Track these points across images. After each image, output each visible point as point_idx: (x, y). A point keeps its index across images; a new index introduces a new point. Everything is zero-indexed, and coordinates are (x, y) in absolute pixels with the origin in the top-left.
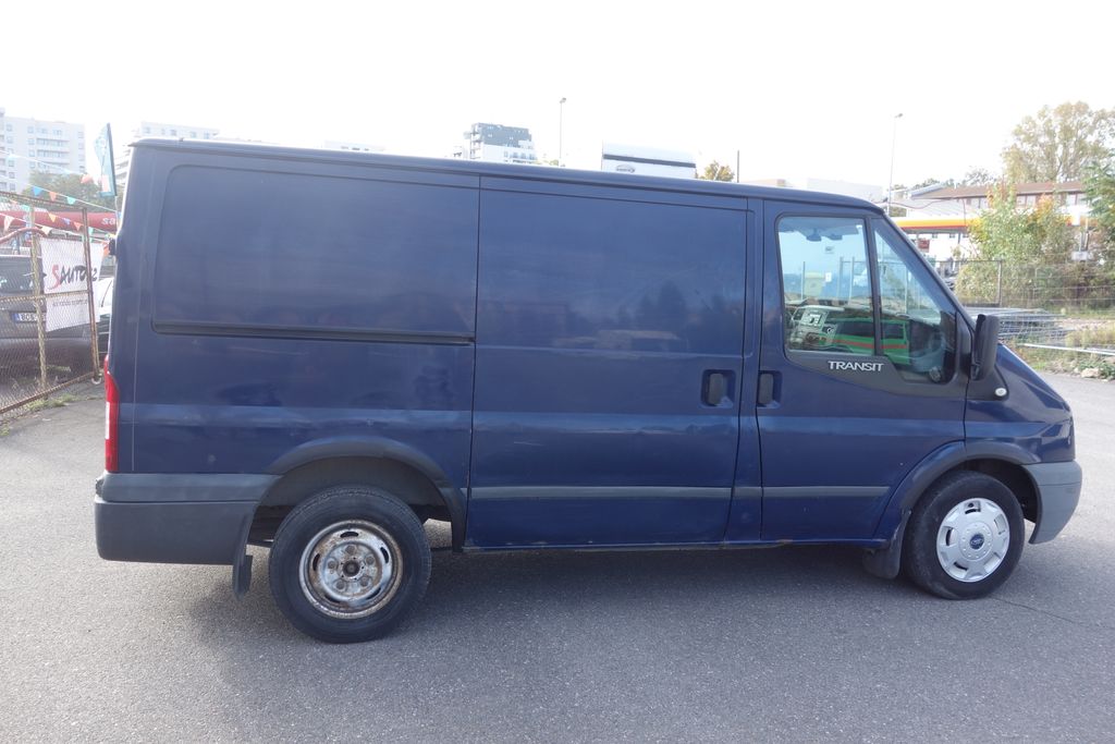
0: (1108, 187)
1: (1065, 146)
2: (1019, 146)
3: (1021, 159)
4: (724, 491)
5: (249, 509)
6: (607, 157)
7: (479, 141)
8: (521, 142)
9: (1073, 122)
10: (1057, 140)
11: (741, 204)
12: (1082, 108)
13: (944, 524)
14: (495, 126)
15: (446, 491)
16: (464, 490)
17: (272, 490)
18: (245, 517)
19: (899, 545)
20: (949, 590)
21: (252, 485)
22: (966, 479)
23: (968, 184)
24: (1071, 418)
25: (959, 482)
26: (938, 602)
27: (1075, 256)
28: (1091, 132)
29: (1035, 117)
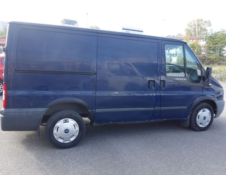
0: (210, 38)
1: (198, 28)
2: (189, 28)
3: (189, 31)
4: (152, 109)
5: (41, 117)
6: (123, 29)
7: (64, 24)
8: (75, 24)
9: (200, 23)
10: (196, 27)
11: (157, 41)
12: (202, 20)
13: (198, 115)
14: (68, 20)
15: (89, 111)
16: (94, 110)
17: (47, 112)
18: (40, 119)
19: (189, 120)
20: (199, 129)
21: (42, 110)
22: (203, 104)
23: (177, 36)
24: (223, 90)
25: (201, 105)
26: (196, 132)
27: (202, 53)
28: (203, 25)
29: (192, 22)
